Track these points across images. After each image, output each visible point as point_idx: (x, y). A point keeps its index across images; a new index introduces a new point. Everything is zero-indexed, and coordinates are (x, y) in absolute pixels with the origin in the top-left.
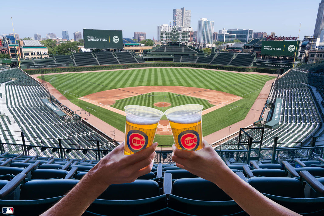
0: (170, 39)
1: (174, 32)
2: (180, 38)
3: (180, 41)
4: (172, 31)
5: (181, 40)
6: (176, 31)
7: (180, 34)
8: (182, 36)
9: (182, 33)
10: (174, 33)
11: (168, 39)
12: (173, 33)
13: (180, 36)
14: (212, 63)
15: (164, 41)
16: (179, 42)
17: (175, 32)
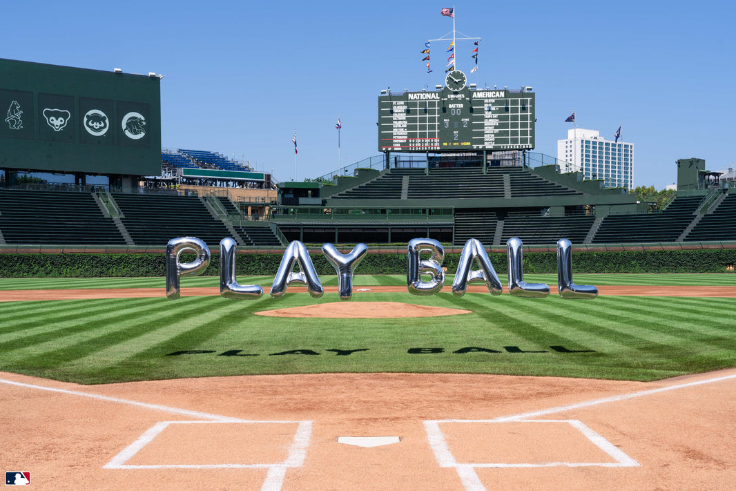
0: (432, 136)
1: (452, 96)
2: (486, 130)
3: (489, 146)
4: (443, 93)
5: (493, 138)
6: (464, 91)
7: (486, 107)
8: (499, 118)
9: (498, 102)
10: (456, 101)
11: (423, 136)
12: (450, 102)
13: (488, 115)
14: (688, 239)
15: (397, 147)
16: (479, 151)
17: (460, 96)
